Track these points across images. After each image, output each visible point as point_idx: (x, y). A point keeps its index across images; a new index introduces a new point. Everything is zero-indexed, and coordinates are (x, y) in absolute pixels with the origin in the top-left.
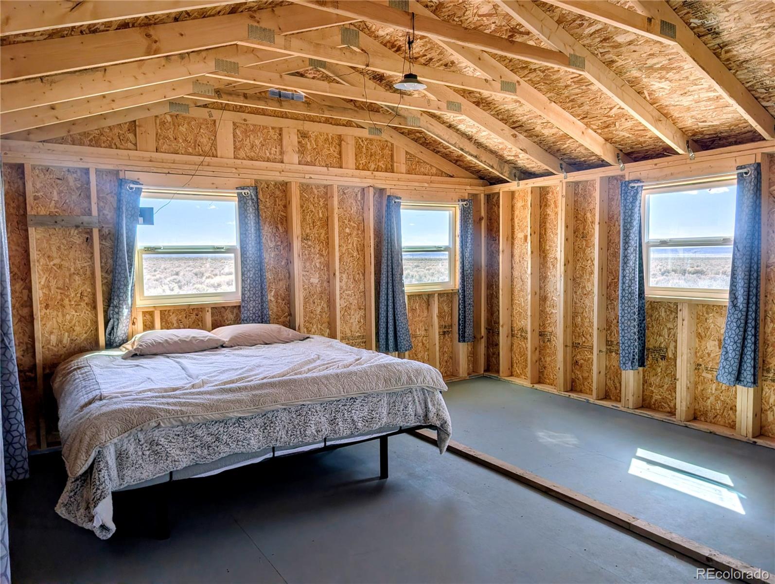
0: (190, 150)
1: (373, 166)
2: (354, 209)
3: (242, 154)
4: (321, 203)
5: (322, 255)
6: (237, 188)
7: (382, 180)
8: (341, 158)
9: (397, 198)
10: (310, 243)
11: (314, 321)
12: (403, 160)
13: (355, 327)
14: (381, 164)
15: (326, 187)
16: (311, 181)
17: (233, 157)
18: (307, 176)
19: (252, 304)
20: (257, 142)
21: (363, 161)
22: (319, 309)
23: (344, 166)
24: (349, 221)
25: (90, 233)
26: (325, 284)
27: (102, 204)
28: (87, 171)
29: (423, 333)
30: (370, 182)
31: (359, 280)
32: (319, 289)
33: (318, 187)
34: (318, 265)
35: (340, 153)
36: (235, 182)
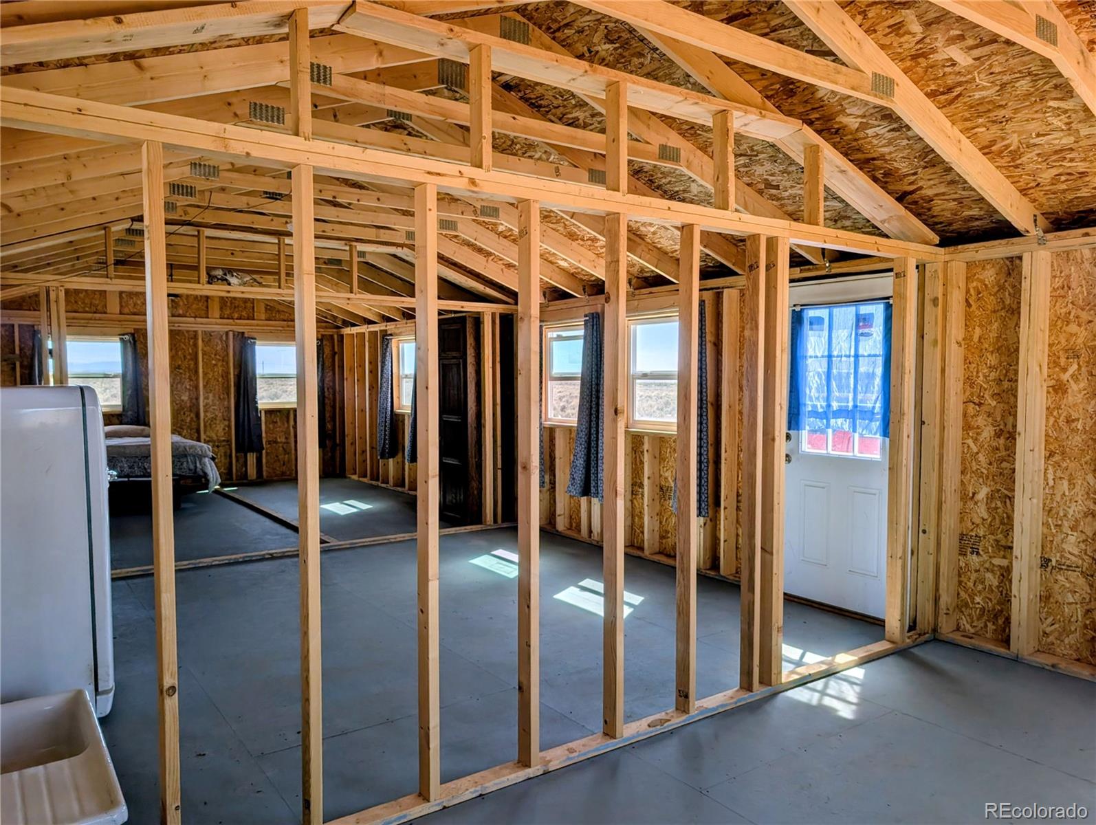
0: (87, 309)
1: (236, 315)
2: (219, 347)
3: (126, 310)
4: (191, 343)
5: (191, 380)
6: (119, 335)
7: (242, 326)
8: (208, 311)
9: (252, 338)
10: (181, 371)
11: (185, 427)
12: (263, 310)
13: (221, 433)
14: (244, 314)
15: (194, 331)
16: (180, 328)
17: (118, 312)
18: (176, 325)
19: (130, 413)
20: (139, 302)
21: (228, 312)
22: (188, 420)
23: (210, 316)
24: (215, 355)
25: (15, 364)
26: (194, 401)
27: (23, 346)
28: (13, 326)
29: (284, 440)
30: (230, 328)
31: (224, 398)
32: (188, 405)
33: (188, 331)
34: (188, 387)
35: (207, 307)
36: (119, 331)
